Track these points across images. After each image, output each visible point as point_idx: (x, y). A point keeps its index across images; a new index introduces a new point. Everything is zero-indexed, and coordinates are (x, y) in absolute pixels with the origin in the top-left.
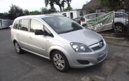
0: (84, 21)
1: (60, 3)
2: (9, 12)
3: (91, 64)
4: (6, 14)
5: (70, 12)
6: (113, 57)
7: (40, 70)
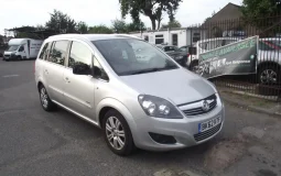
0: (195, 53)
1: (154, 11)
2: (48, 25)
3: (179, 145)
4: (41, 28)
5: (173, 32)
6: (240, 136)
7: (79, 147)
